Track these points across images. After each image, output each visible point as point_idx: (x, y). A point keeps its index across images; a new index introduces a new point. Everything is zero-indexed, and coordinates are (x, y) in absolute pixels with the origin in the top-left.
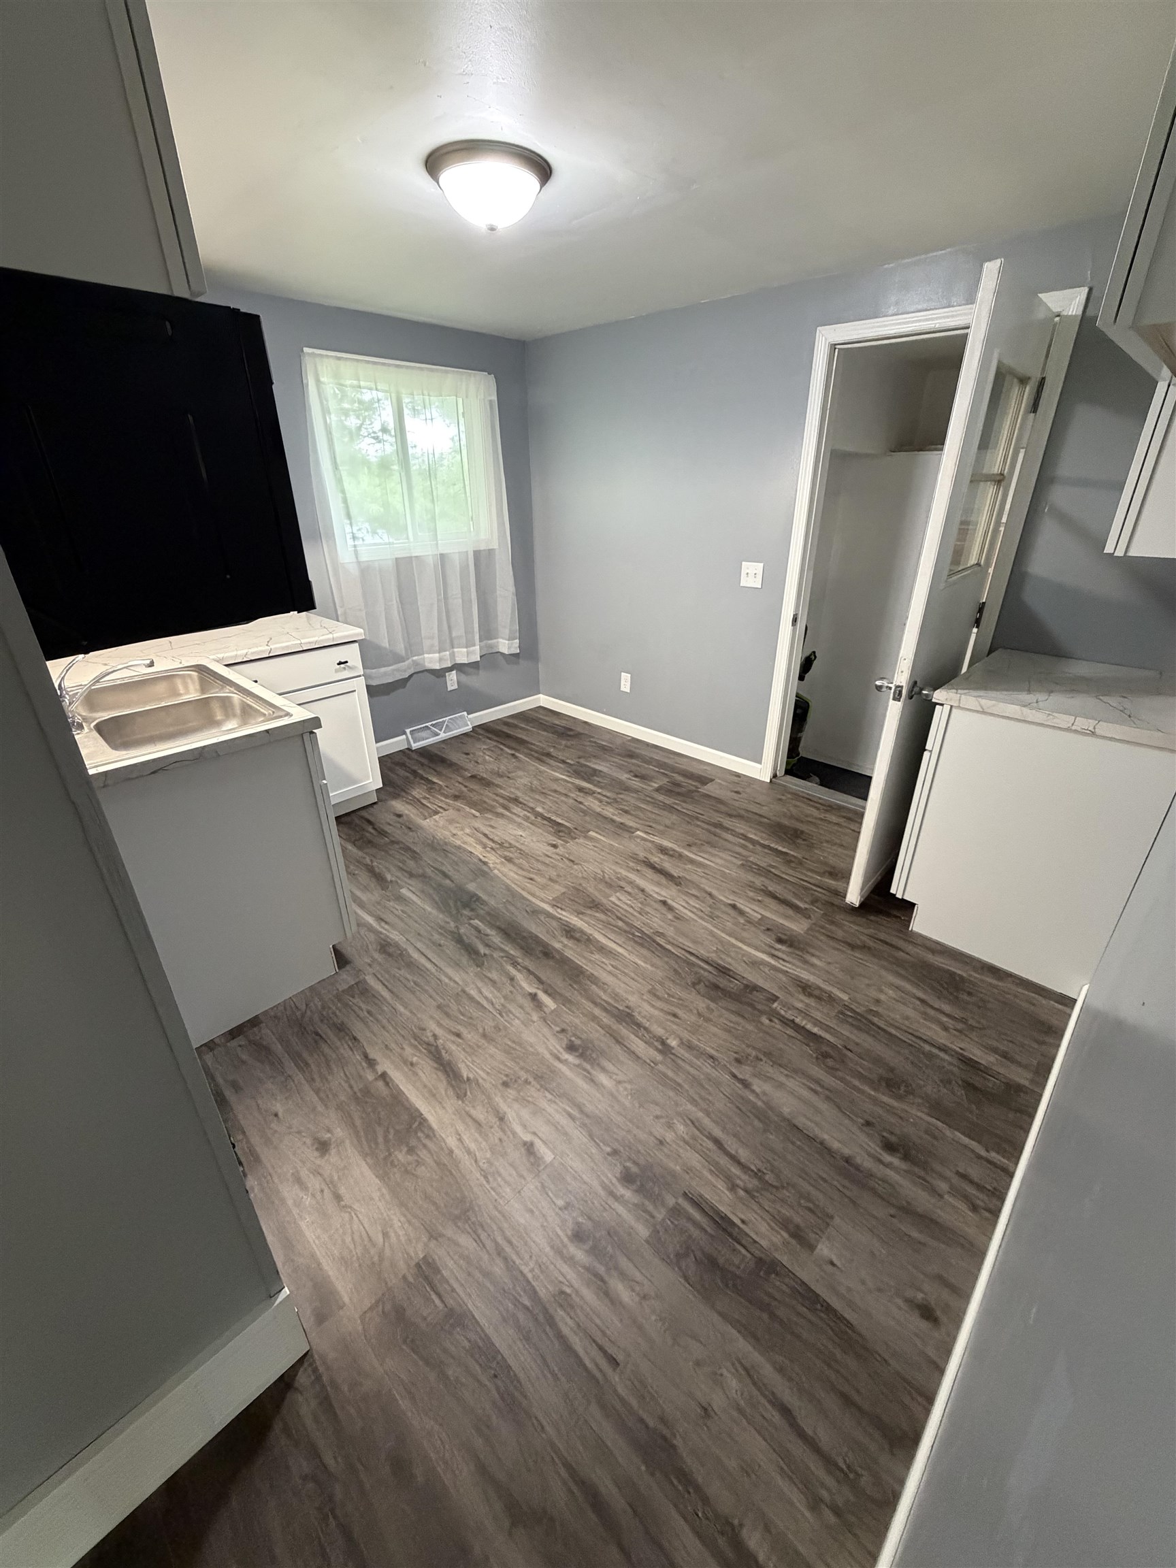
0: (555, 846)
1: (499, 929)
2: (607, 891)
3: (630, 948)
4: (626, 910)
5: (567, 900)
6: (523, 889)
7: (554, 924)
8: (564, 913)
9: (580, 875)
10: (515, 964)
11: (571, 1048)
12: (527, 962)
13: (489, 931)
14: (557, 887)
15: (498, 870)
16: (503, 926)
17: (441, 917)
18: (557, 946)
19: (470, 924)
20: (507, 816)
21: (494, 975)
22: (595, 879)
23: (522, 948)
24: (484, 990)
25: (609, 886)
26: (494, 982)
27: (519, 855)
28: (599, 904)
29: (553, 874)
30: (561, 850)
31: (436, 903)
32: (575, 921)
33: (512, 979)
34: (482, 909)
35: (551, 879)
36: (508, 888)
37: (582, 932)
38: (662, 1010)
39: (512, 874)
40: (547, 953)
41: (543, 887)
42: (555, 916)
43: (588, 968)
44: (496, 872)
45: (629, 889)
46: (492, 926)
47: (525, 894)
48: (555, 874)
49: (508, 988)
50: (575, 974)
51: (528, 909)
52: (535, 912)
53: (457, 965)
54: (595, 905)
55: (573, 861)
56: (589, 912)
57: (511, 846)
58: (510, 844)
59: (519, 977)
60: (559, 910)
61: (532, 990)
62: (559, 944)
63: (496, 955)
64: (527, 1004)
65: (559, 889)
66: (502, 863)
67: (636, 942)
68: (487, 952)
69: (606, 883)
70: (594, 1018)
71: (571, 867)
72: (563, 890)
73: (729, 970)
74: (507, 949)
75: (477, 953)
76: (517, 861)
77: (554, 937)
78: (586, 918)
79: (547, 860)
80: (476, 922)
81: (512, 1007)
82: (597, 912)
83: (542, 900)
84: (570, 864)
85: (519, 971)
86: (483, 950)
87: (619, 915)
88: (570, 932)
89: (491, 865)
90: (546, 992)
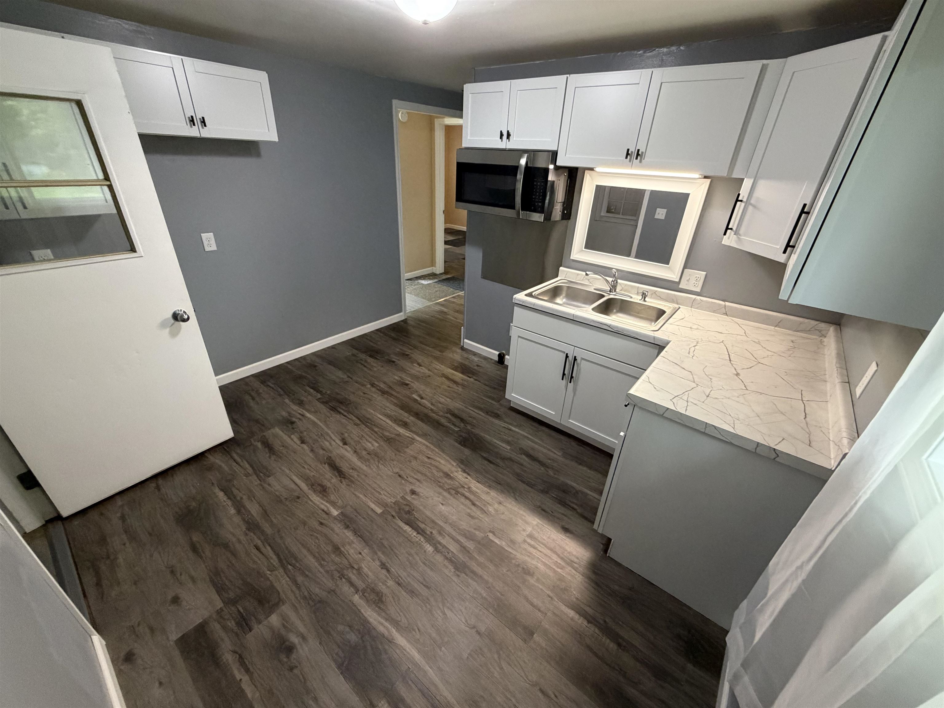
0: (413, 492)
1: (443, 426)
2: (379, 451)
3: (375, 417)
4: (370, 437)
5: (406, 443)
6: (434, 450)
7: (413, 429)
8: (408, 435)
9: (395, 463)
10: (432, 410)
11: (407, 385)
12: (426, 411)
13: (448, 424)
14: (412, 453)
15: (453, 465)
16: (441, 427)
17: (476, 431)
18: (411, 418)
19: (460, 428)
20: (460, 534)
21: (440, 405)
22: (385, 460)
23: (429, 416)
24: (443, 400)
25: (376, 455)
26: (440, 403)
27: (440, 480)
28: (386, 441)
29: (414, 463)
30: (408, 488)
31: (484, 440)
32: (401, 430)
33: (432, 404)
34: (456, 437)
35: (416, 458)
36: (443, 451)
37: (398, 425)
38: (369, 395)
39: (442, 462)
40: (417, 415)
41: (421, 452)
42: (413, 433)
43: (397, 409)
44: (455, 464)
45: (364, 453)
46: (447, 427)
47: (432, 447)
48: (413, 463)
49: (433, 401)
50: (404, 407)
51: (429, 437)
52: (424, 435)
53: (459, 409)
54: (389, 440)
55: (400, 476)
56: (393, 436)
57: (448, 491)
58: (449, 493)
59: (429, 405)
60: (410, 436)
61: (422, 400)
62: (411, 419)
63: (441, 413)
64: (424, 396)
65: (410, 451)
66: (452, 472)
67: (371, 420)
68: (446, 415)
69: (378, 457)
70: (398, 392)
71: (401, 470)
72: (406, 450)
73: (330, 409)
74: (437, 416)
75: (450, 414)
76: (441, 474)
77: (413, 422)
78: (395, 432)
79: (419, 476)
80: (456, 429)
81: (431, 395)
82: (388, 436)
83: (421, 443)
84: (402, 473)
85: (429, 407)
86: (449, 415)
87: (376, 435)
88: (405, 425)
89: (460, 470)
90: (417, 400)
